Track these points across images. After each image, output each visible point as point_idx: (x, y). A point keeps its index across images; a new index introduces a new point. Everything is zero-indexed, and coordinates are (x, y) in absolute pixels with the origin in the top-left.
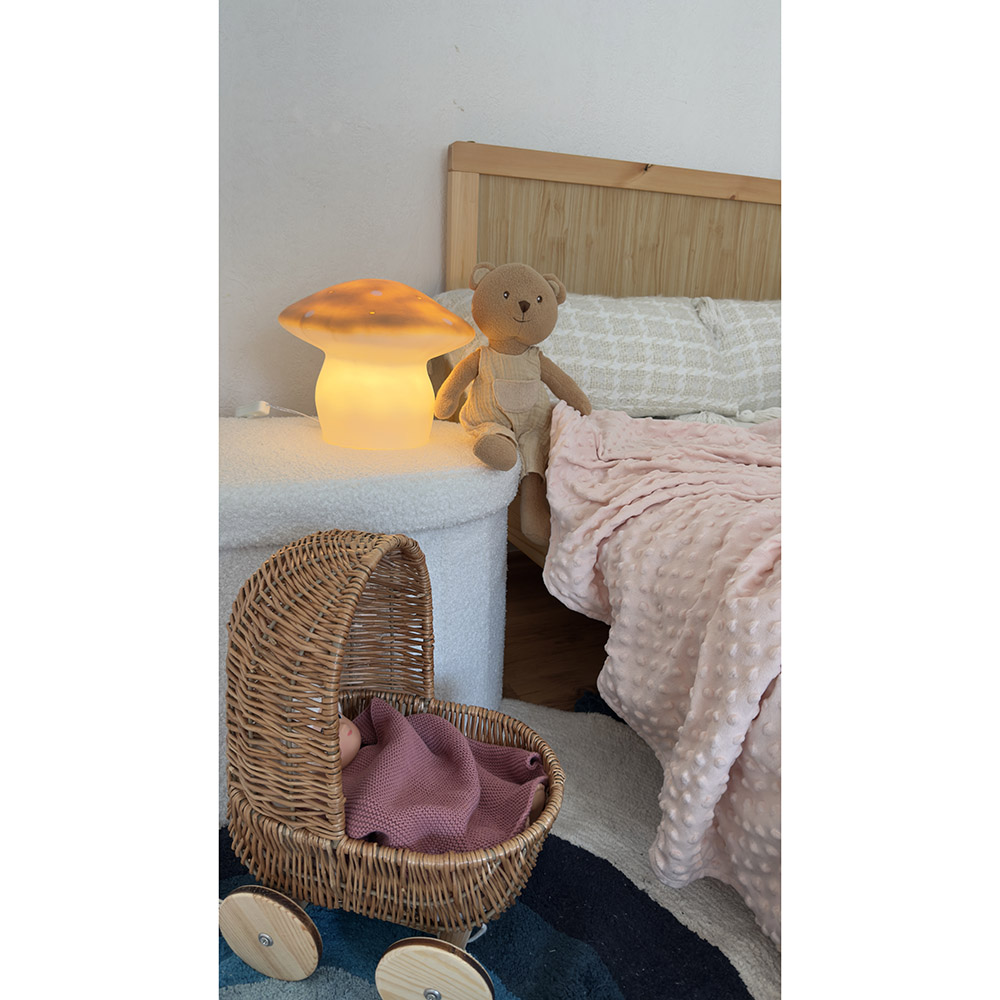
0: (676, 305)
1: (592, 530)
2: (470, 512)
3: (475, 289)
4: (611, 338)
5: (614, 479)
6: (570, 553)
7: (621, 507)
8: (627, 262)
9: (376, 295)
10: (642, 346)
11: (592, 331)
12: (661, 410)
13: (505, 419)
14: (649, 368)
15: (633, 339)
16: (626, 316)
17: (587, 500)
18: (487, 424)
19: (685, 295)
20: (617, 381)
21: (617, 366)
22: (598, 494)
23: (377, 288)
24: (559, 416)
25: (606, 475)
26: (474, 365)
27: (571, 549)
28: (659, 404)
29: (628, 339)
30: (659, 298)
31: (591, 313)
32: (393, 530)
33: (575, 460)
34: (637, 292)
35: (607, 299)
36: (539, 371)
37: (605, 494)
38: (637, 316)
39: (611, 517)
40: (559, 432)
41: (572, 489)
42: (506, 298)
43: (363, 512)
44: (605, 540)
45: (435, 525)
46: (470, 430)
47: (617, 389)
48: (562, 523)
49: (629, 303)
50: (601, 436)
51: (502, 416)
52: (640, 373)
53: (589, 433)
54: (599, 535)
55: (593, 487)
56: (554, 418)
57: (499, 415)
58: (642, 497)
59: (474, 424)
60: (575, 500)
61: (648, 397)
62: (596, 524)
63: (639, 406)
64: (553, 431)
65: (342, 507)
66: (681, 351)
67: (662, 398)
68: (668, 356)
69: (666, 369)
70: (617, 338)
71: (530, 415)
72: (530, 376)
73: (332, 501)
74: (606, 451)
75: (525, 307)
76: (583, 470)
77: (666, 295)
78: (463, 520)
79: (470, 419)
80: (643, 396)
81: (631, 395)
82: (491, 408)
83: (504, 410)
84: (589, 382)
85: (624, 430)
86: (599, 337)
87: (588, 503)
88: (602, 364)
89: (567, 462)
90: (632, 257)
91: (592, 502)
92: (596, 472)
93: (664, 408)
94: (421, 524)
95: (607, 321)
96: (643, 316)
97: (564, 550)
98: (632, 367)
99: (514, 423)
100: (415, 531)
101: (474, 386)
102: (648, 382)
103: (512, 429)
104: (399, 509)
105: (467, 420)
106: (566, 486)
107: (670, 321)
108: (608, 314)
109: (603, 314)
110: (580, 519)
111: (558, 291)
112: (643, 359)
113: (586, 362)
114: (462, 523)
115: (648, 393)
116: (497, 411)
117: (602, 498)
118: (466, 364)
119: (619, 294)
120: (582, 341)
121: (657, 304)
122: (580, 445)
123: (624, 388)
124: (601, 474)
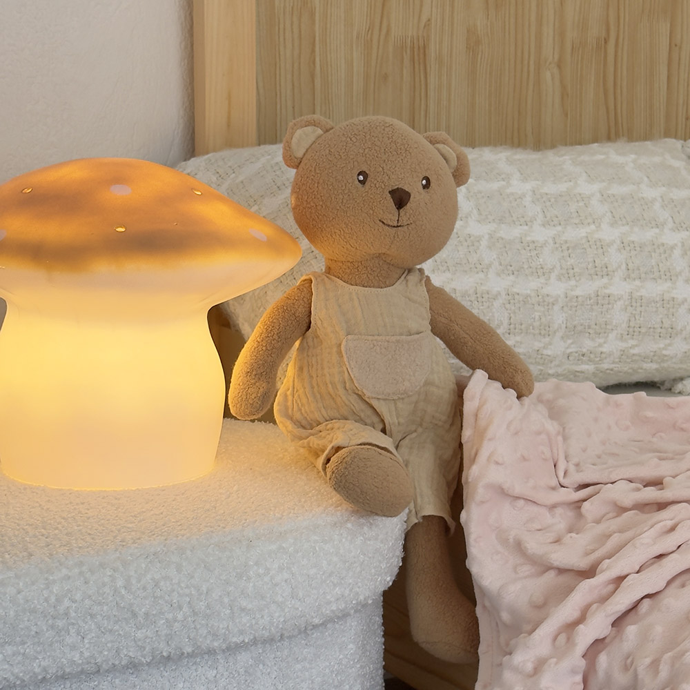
0: (657, 159)
1: (571, 627)
2: (329, 603)
3: (297, 167)
4: (540, 234)
5: (598, 522)
6: (530, 676)
7: (621, 579)
8: (548, 74)
9: (119, 194)
10: (602, 246)
11: (501, 220)
12: (648, 370)
13: (369, 412)
14: (619, 287)
15: (583, 232)
16: (563, 187)
17: (548, 568)
18: (336, 424)
19: (667, 134)
20: (559, 318)
21: (557, 288)
22: (571, 554)
23: (118, 180)
24: (476, 403)
25: (580, 516)
26: (301, 310)
27: (529, 667)
28: (645, 358)
29: (574, 234)
30: (621, 144)
31: (495, 186)
32: (189, 650)
33: (518, 489)
34: (574, 137)
35: (521, 155)
36: (428, 316)
37: (587, 554)
38: (586, 188)
39: (604, 599)
40: (481, 434)
41: (519, 547)
42: (362, 182)
43: (135, 615)
44: (598, 644)
45: (267, 634)
46: (301, 438)
47: (560, 334)
48: (505, 616)
49: (565, 159)
50: (560, 438)
51: (363, 406)
52: (602, 301)
53: (539, 433)
54: (586, 635)
55: (557, 541)
56: (469, 407)
57: (358, 406)
58: (660, 556)
59: (307, 425)
60: (526, 569)
61: (623, 345)
62: (576, 614)
63: (605, 366)
64: (467, 434)
65: (96, 609)
66: (677, 252)
67: (650, 346)
68: (653, 262)
69: (653, 289)
70: (552, 232)
71: (417, 402)
72: (413, 325)
73: (78, 596)
74: (572, 468)
75: (400, 199)
76: (535, 509)
77: (631, 138)
78: (316, 621)
79: (298, 416)
80: (612, 345)
81: (588, 344)
82: (341, 391)
83: (368, 394)
84: (506, 322)
85: (596, 420)
86: (516, 232)
87: (551, 574)
88: (528, 286)
89: (502, 492)
90: (559, 67)
91: (561, 571)
92: (559, 511)
93: (654, 366)
94: (241, 632)
95: (528, 199)
96: (596, 187)
97: (516, 670)
98: (586, 288)
99: (387, 419)
100: (228, 648)
101: (301, 349)
102: (619, 316)
103: (384, 431)
104: (201, 606)
105: (291, 418)
106: (504, 542)
107: (649, 193)
108: (528, 186)
109: (518, 186)
110: (543, 607)
111: (454, 163)
112: (605, 271)
113: (497, 284)
114: (315, 627)
115: (621, 338)
116: (353, 398)
117: (583, 563)
118: (285, 310)
119: (539, 143)
120: (484, 243)
121: (620, 159)
122: (524, 459)
123: (573, 331)
124: (570, 514)
